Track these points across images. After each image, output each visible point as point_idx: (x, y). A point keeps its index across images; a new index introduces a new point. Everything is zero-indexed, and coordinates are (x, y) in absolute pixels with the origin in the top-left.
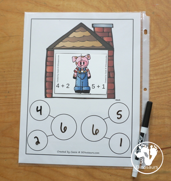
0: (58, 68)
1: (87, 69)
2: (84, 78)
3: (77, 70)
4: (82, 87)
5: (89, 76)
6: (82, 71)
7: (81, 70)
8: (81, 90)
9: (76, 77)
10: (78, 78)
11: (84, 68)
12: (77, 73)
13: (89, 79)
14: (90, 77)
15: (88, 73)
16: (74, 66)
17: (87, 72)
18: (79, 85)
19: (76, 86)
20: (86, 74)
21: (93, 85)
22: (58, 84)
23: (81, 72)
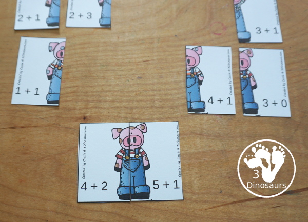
0: (84, 151)
1: (141, 150)
2: (136, 169)
3: (122, 155)
4: (134, 187)
5: (146, 164)
6: (132, 156)
7: (130, 153)
8: (132, 193)
9: (120, 167)
10: (124, 169)
11: (135, 149)
12: (122, 160)
13: (146, 171)
14: (148, 167)
15: (144, 158)
16: (116, 147)
17: (142, 157)
18: (126, 183)
19: (120, 186)
20: (139, 160)
21: (155, 183)
22: (85, 183)
23: (129, 156)
